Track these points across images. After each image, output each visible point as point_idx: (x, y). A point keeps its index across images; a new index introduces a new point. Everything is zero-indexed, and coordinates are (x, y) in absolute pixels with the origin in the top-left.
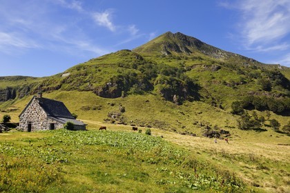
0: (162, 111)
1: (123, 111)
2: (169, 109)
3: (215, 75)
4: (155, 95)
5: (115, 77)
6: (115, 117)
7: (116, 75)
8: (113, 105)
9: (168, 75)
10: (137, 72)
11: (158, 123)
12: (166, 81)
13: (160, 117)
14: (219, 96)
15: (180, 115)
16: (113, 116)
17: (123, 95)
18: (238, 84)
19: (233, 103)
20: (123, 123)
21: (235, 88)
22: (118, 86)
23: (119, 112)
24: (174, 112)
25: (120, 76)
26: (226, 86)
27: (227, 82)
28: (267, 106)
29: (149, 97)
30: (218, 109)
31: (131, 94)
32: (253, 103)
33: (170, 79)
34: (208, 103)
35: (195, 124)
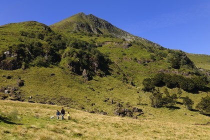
0: (69, 86)
1: (22, 84)
2: (78, 84)
3: (126, 52)
4: (63, 68)
5: (14, 45)
6: (9, 92)
7: (17, 44)
8: (9, 78)
9: (78, 48)
10: (43, 42)
11: (64, 99)
12: (75, 54)
13: (66, 92)
14: (130, 72)
15: (89, 91)
16: (6, 91)
17: (23, 67)
18: (148, 62)
19: (145, 80)
20: (19, 99)
21: (145, 65)
22: (18, 57)
23: (17, 86)
24: (83, 87)
25: (21, 45)
26: (137, 64)
27: (138, 59)
28: (177, 83)
29: (56, 70)
30: (129, 85)
31: (34, 66)
32: (164, 81)
33: (80, 52)
34: (119, 79)
35: (106, 101)
